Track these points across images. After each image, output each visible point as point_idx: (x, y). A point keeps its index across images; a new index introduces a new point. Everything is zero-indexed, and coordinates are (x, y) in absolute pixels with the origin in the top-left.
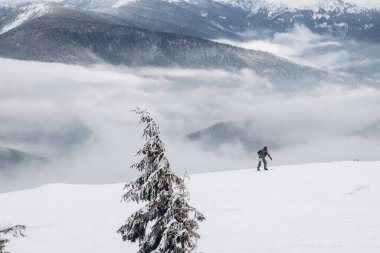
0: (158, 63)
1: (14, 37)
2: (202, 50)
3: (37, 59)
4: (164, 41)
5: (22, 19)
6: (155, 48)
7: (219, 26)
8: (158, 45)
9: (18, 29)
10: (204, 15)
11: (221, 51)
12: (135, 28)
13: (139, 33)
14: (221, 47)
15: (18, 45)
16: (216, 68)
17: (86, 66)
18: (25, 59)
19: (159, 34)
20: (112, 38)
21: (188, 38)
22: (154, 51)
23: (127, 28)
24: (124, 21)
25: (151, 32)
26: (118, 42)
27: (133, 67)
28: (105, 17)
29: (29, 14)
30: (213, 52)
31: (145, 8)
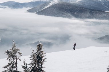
0: (89, 17)
1: (48, 10)
2: (102, 14)
3: (54, 16)
4: (91, 11)
5: (50, 5)
6: (88, 13)
7: (107, 7)
8: (89, 12)
9: (49, 7)
10: (103, 4)
11: (108, 14)
12: (83, 8)
13: (84, 9)
14: (108, 13)
15: (49, 12)
16: (106, 19)
17: (69, 18)
18: (51, 16)
19: (90, 9)
20: (76, 10)
21: (98, 10)
22: (88, 14)
23: (80, 8)
24: (80, 5)
25: (87, 9)
26: (78, 11)
27: (82, 19)
28: (74, 4)
29: (52, 3)
30: (105, 15)
31: (86, 2)
